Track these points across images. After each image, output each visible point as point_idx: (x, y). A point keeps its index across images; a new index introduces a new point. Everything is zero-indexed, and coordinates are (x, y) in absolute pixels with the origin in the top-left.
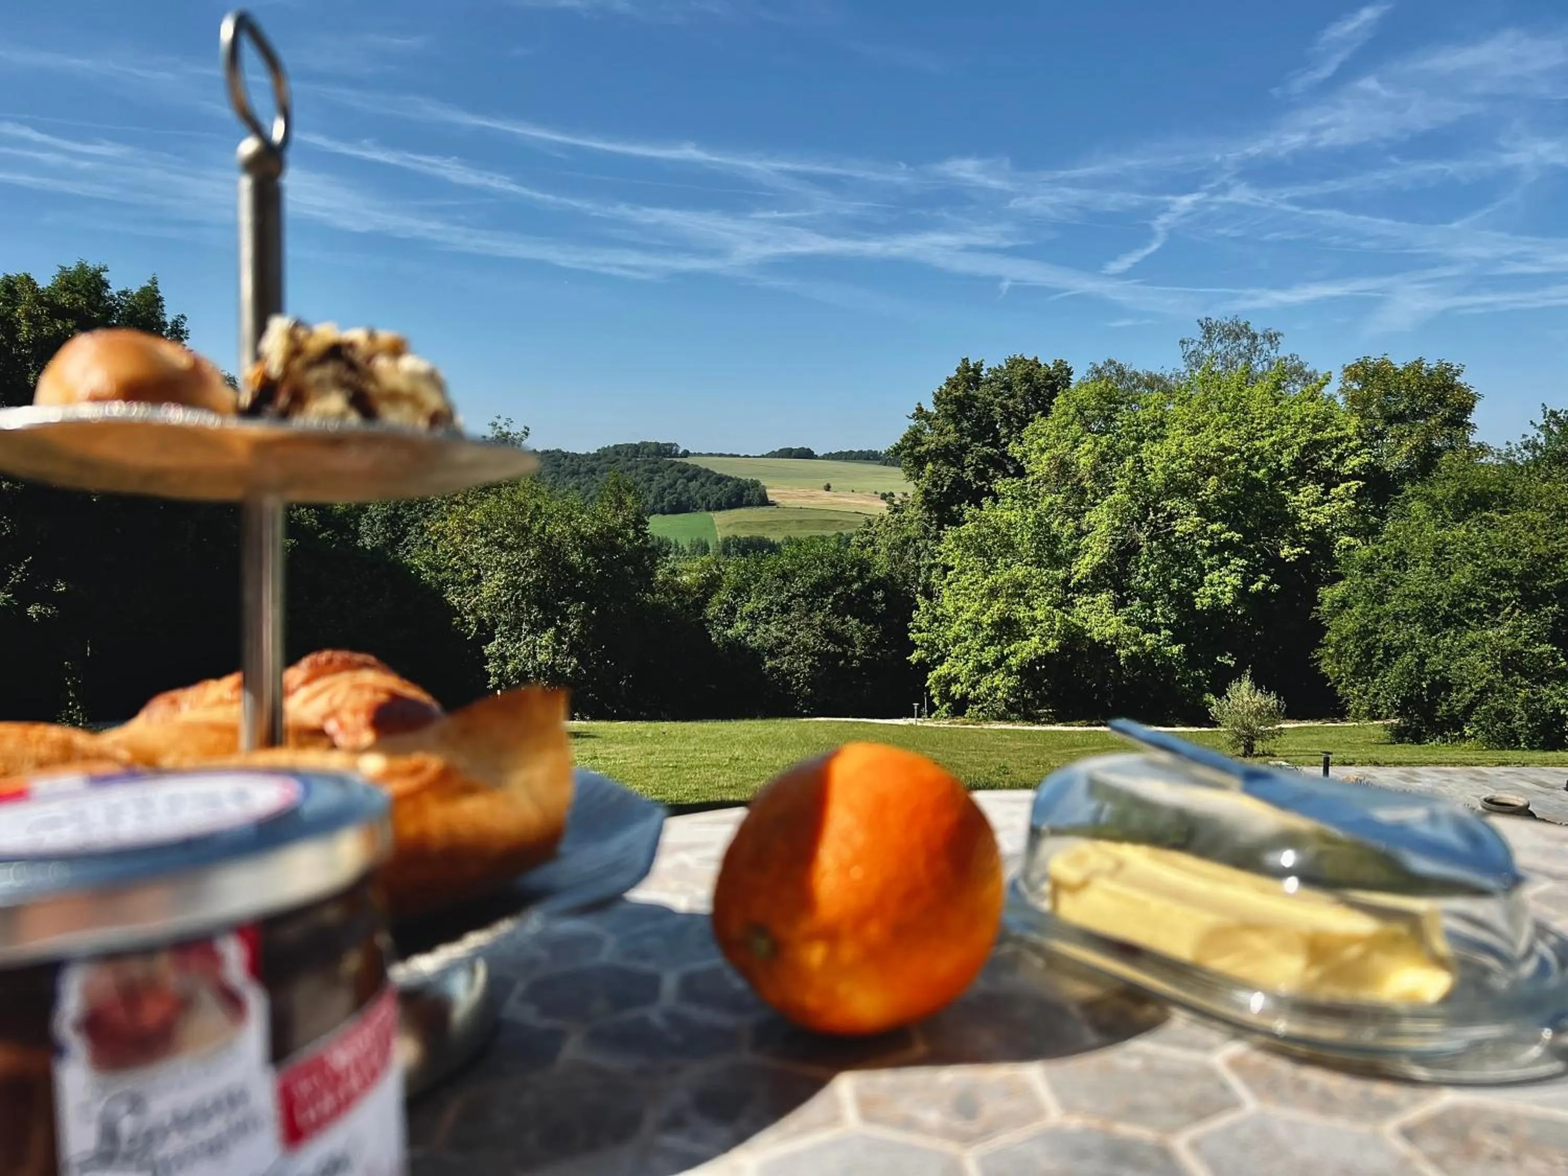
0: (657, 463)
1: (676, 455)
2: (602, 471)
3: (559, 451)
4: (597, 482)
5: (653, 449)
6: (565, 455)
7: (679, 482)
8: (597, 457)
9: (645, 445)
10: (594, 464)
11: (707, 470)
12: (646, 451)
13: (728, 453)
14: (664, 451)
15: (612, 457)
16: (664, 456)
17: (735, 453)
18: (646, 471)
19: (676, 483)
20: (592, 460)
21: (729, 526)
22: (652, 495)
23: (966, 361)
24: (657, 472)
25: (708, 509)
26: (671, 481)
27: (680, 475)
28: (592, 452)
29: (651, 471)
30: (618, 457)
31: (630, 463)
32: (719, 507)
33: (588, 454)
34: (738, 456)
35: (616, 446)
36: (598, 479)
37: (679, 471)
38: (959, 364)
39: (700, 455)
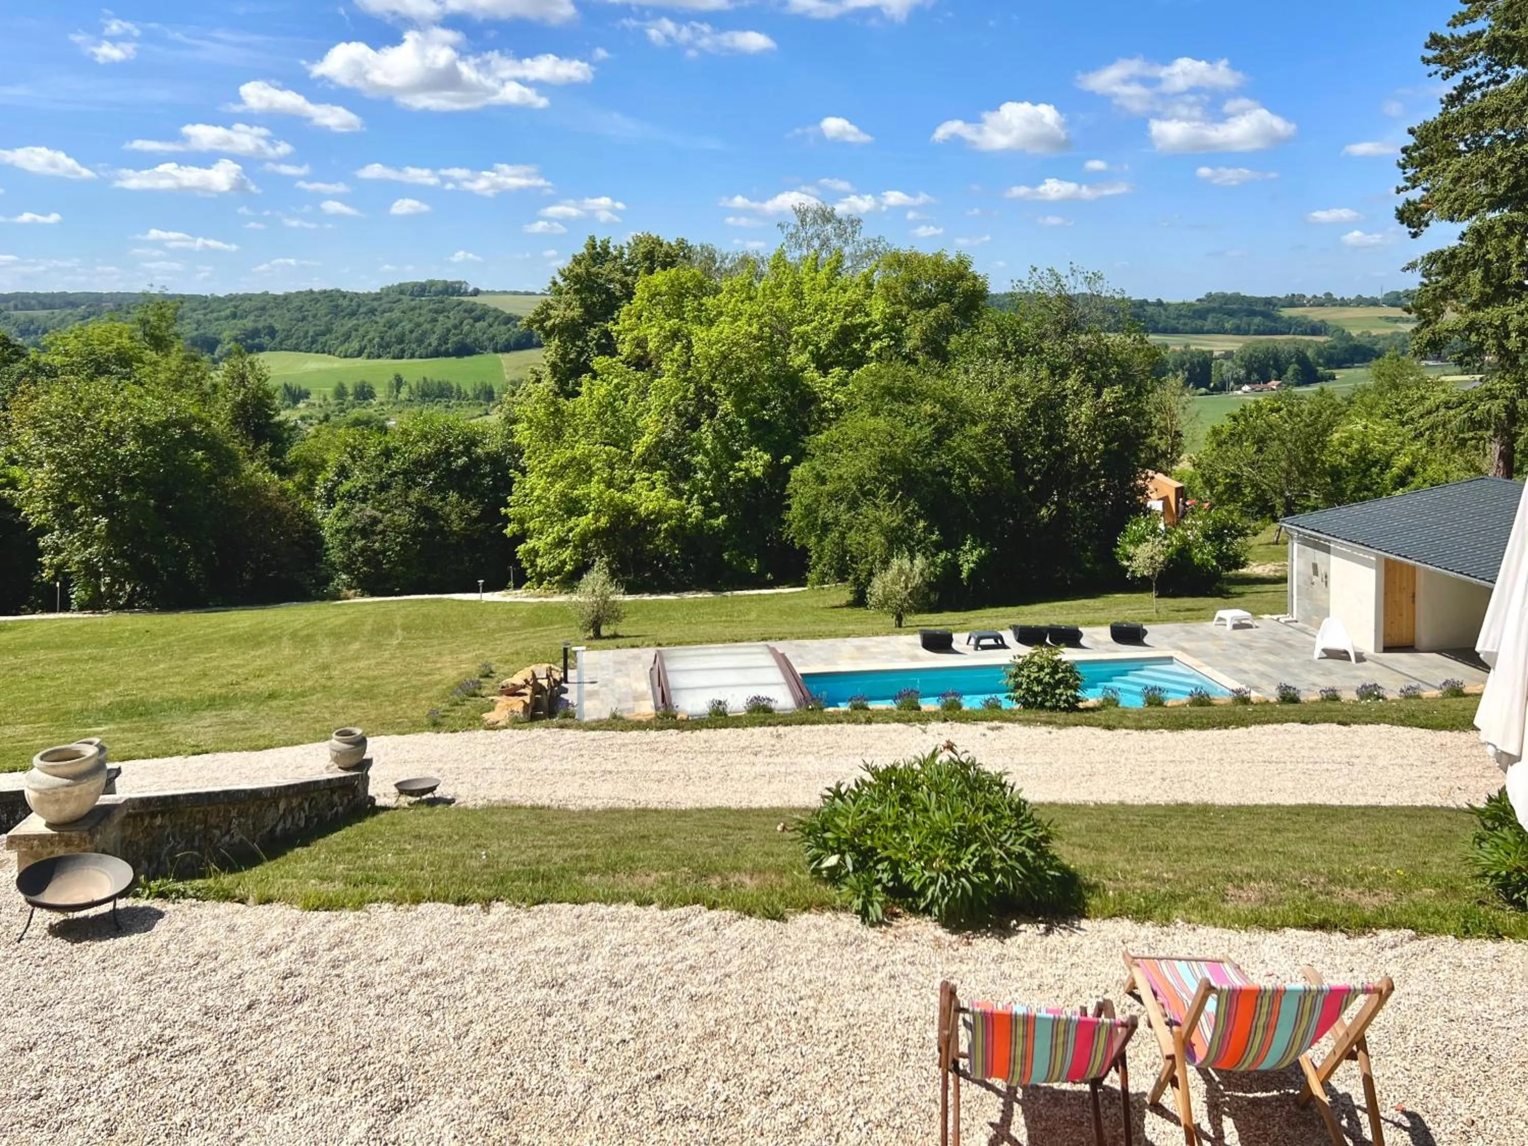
0: (442, 302)
1: (465, 293)
2: (384, 312)
3: (338, 291)
4: (376, 323)
5: (440, 287)
6: (344, 295)
7: (465, 322)
8: (377, 297)
9: (432, 283)
10: (376, 304)
11: (496, 310)
12: (433, 289)
13: (522, 291)
14: (452, 289)
15: (394, 296)
16: (453, 295)
17: (530, 291)
18: (430, 310)
19: (461, 323)
20: (374, 299)
21: (518, 368)
22: (435, 336)
23: (592, 239)
24: (442, 312)
25: (496, 351)
26: (457, 322)
27: (466, 315)
28: (373, 291)
29: (437, 312)
30: (402, 297)
31: (413, 303)
32: (507, 348)
33: (370, 293)
34: (534, 294)
35: (400, 285)
36: (378, 320)
37: (465, 311)
38: (586, 240)
39: (493, 293)
